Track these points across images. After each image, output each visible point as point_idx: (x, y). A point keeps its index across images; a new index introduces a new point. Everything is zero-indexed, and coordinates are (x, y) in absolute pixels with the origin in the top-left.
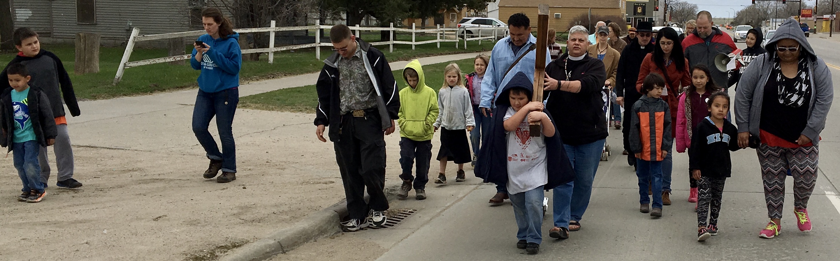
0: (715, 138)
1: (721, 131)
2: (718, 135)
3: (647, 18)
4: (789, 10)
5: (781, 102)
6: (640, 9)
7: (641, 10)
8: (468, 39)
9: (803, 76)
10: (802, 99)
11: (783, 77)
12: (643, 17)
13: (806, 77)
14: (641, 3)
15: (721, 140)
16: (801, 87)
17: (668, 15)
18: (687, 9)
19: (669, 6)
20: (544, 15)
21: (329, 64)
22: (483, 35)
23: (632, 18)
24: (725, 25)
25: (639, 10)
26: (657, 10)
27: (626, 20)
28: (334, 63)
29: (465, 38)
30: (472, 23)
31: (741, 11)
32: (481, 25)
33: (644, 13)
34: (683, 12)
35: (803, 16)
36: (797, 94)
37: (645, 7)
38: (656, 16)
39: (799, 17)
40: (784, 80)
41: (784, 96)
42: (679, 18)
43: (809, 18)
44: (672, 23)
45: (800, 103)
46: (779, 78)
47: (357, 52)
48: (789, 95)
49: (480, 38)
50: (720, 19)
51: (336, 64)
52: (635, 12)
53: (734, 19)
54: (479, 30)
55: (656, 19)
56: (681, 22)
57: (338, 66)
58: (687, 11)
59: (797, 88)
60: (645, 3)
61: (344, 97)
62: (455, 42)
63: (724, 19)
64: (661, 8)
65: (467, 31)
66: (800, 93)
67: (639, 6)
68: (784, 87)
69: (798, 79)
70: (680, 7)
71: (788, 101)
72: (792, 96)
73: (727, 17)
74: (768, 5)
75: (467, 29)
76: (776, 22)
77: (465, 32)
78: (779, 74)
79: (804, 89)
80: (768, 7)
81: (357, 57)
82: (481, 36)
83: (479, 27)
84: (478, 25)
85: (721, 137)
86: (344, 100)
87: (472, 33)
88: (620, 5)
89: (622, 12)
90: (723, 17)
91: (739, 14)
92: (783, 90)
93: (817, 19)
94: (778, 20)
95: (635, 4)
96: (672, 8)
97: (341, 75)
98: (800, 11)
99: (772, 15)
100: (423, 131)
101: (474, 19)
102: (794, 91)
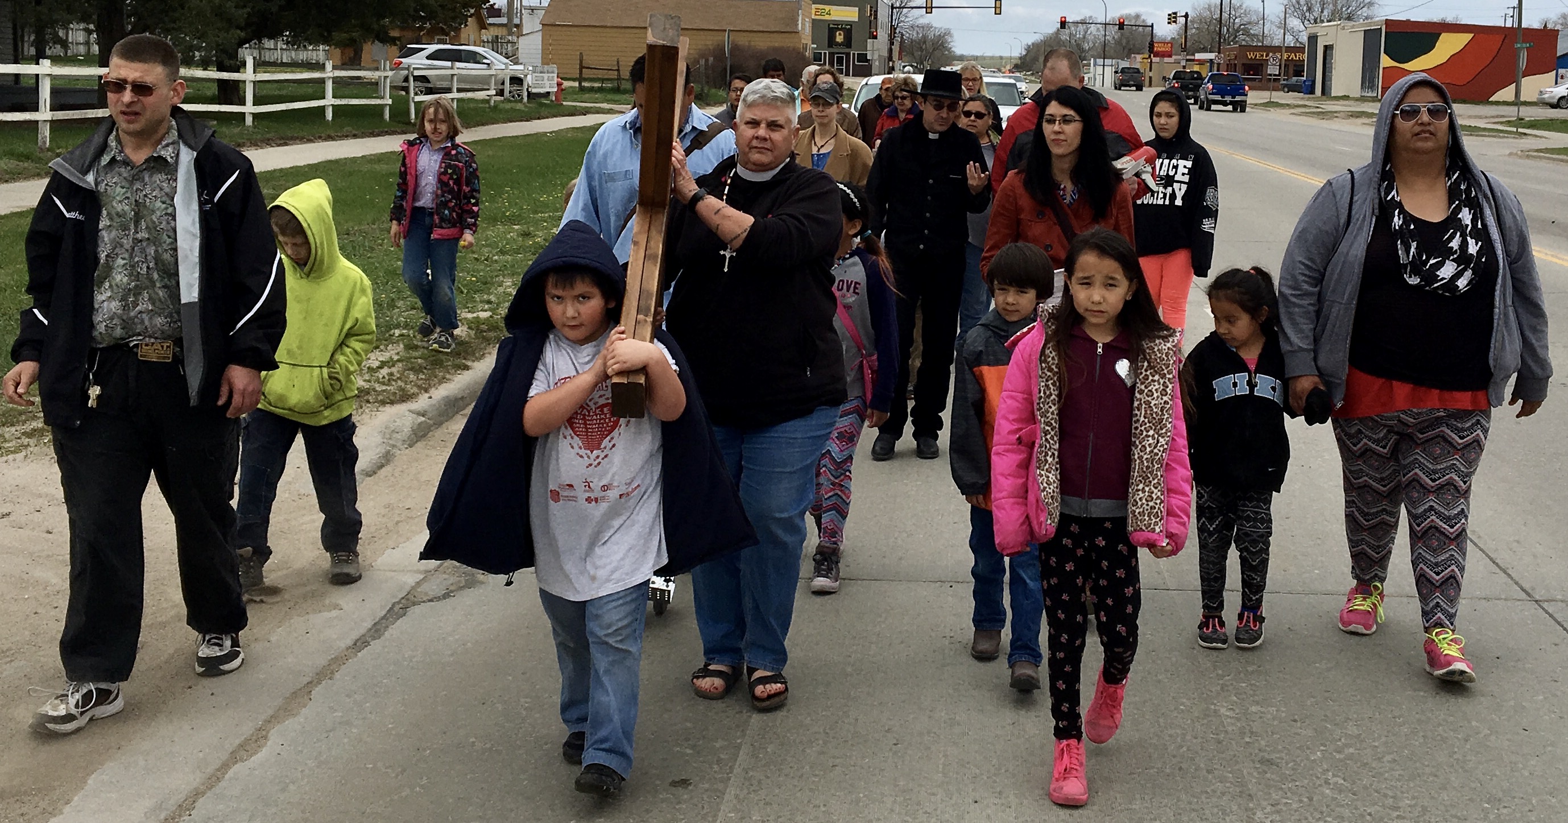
0: (1235, 385)
1: (1252, 367)
2: (1242, 378)
3: (854, 54)
4: (1124, 42)
5: (1414, 281)
6: (840, 34)
7: (842, 37)
8: (418, 99)
9: (1466, 216)
10: (1468, 274)
11: (1408, 218)
12: (847, 50)
13: (1474, 221)
14: (842, 23)
15: (1252, 390)
16: (1464, 245)
17: (896, 48)
18: (931, 36)
19: (897, 31)
20: (663, 46)
21: (71, 175)
22: (463, 86)
23: (825, 53)
24: (1003, 70)
25: (839, 38)
26: (875, 37)
27: (812, 56)
28: (85, 172)
29: (412, 94)
30: (428, 58)
31: (1033, 44)
32: (458, 64)
33: (848, 42)
34: (925, 42)
35: (1156, 55)
36: (1453, 260)
37: (850, 30)
38: (873, 50)
39: (1150, 56)
40: (1412, 227)
41: (1416, 267)
42: (918, 54)
43: (1166, 60)
44: (903, 64)
45: (1462, 283)
46: (1397, 221)
47: (167, 145)
48: (1432, 261)
49: (455, 95)
50: (992, 58)
51: (90, 178)
52: (831, 42)
53: (1020, 58)
54: (453, 75)
55: (873, 54)
56: (922, 63)
57: (97, 184)
58: (932, 40)
59: (1455, 244)
60: (851, 24)
61: (107, 284)
62: (383, 106)
63: (1001, 58)
64: (883, 34)
65: (417, 78)
66: (1463, 259)
67: (838, 29)
68: (1414, 245)
69: (1452, 222)
70: (918, 33)
71: (1430, 276)
72: (1440, 265)
73: (1006, 54)
74: (1086, 32)
75: (417, 73)
76: (1104, 65)
77: (411, 79)
78: (1397, 212)
79: (1473, 248)
80: (1084, 37)
81: (165, 160)
82: (459, 90)
83: (452, 68)
84: (449, 64)
85: (1252, 385)
86: (109, 294)
87: (428, 81)
88: (800, 25)
89: (804, 41)
90: (997, 54)
91: (1029, 49)
92: (1413, 250)
93: (1187, 60)
94: (1108, 61)
95: (831, 26)
96: (902, 35)
97: (104, 212)
98: (1151, 45)
99: (1091, 53)
100: (318, 398)
101: (433, 48)
102: (1446, 253)
